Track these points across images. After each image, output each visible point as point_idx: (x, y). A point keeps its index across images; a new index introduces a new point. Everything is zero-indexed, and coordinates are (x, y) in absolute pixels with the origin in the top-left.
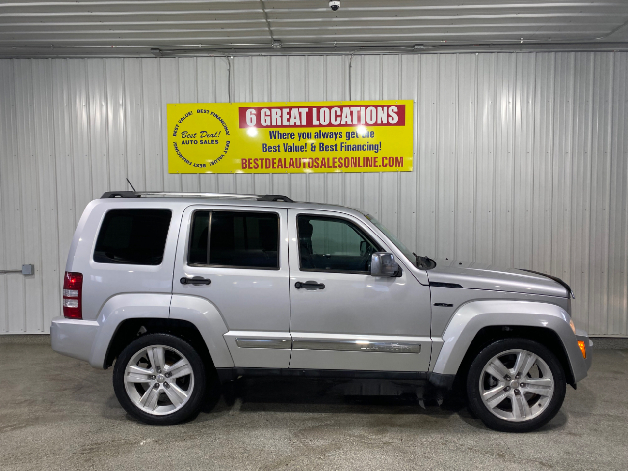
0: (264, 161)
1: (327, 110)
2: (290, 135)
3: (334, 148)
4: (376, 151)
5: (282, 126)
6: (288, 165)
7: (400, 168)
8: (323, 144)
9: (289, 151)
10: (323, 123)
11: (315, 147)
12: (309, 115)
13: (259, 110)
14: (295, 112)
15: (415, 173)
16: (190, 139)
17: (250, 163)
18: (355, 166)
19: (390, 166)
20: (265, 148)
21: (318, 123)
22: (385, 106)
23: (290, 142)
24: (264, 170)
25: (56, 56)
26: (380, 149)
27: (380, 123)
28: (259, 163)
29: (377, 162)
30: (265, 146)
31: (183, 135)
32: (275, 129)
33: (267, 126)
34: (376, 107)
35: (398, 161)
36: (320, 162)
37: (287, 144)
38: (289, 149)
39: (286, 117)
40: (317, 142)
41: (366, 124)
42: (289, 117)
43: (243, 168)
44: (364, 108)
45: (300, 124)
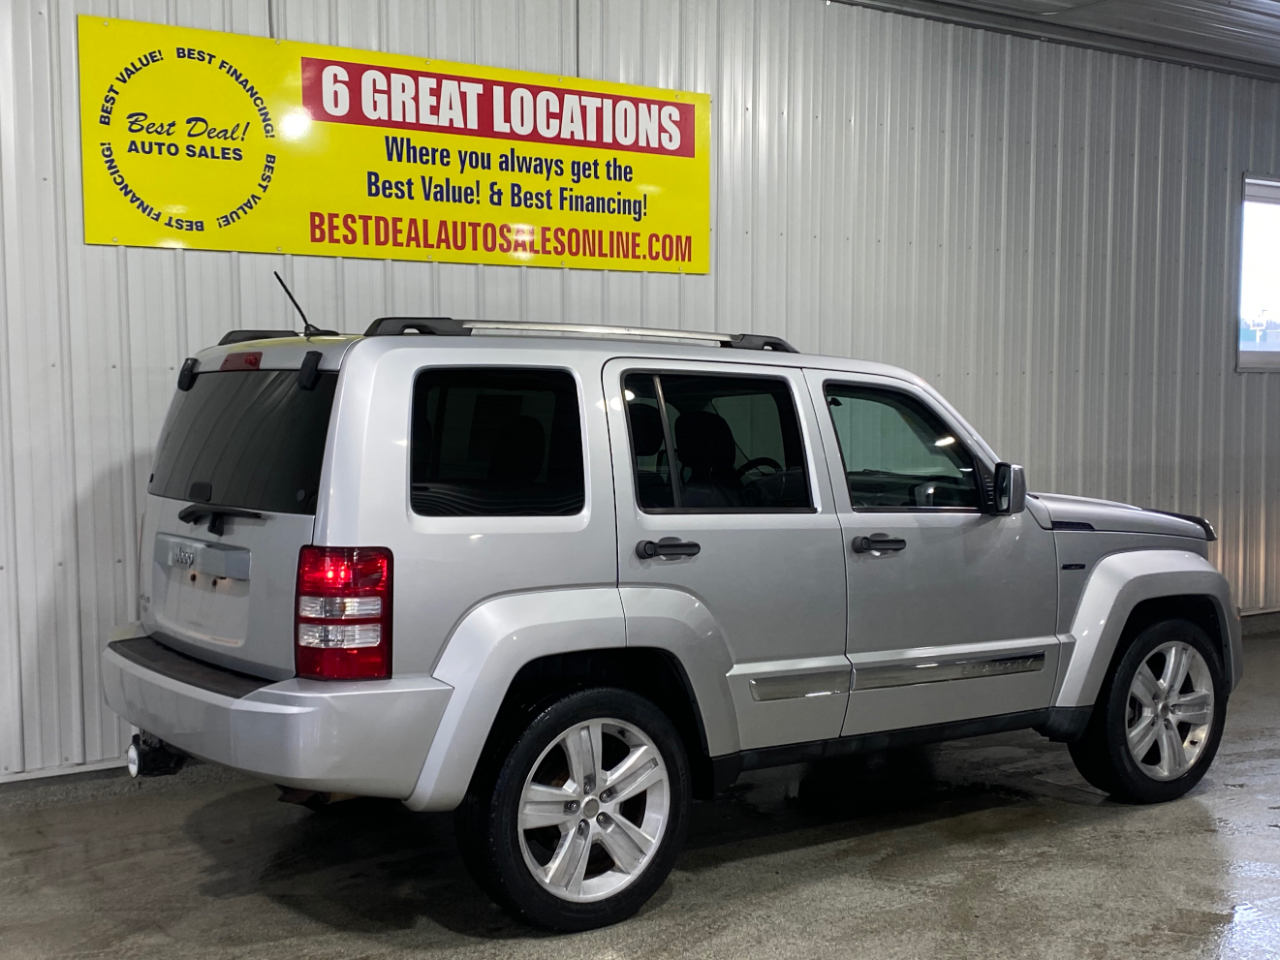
0: (372, 224)
1: (528, 96)
2: (438, 155)
3: (543, 200)
4: (637, 216)
5: (418, 126)
6: (433, 239)
7: (685, 266)
8: (519, 188)
9: (436, 199)
10: (518, 129)
11: (500, 193)
12: (485, 103)
13: (356, 71)
14: (450, 89)
15: (712, 278)
16: (155, 138)
17: (333, 228)
18: (592, 254)
19: (664, 257)
20: (376, 185)
21: (506, 128)
22: (654, 102)
23: (438, 173)
24: (373, 249)
26: (645, 214)
27: (645, 144)
28: (358, 227)
29: (638, 245)
30: (373, 179)
31: (132, 123)
32: (400, 133)
33: (379, 123)
34: (636, 102)
35: (678, 248)
36: (512, 237)
37: (431, 179)
38: (436, 194)
39: (427, 101)
40: (505, 180)
41: (615, 145)
42: (435, 104)
43: (314, 239)
44: (610, 101)
45: (462, 126)
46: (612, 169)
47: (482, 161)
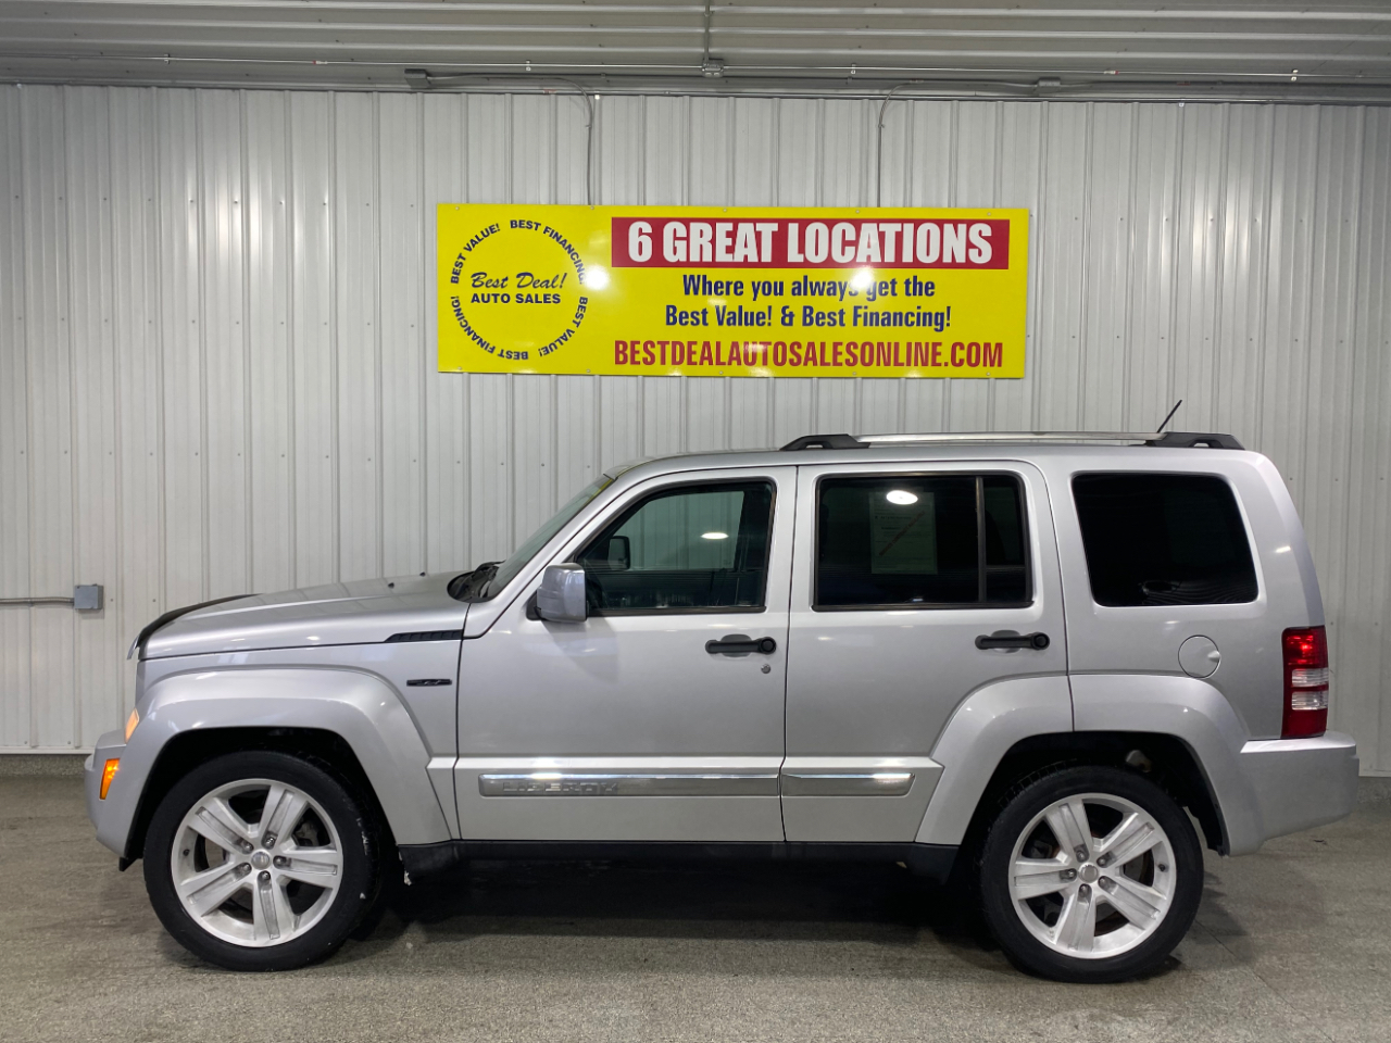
0: (669, 348)
1: (823, 228)
2: (732, 287)
3: (835, 319)
4: (939, 327)
5: (714, 264)
6: (725, 357)
7: (994, 371)
8: (811, 309)
9: (729, 324)
10: (812, 258)
11: (791, 315)
12: (780, 240)
13: (658, 225)
14: (745, 230)
15: (1028, 383)
16: (492, 291)
17: (634, 352)
18: (887, 364)
19: (970, 364)
20: (673, 316)
21: (800, 259)
22: (962, 221)
23: (731, 302)
24: (669, 369)
25: (169, 81)
26: (948, 325)
27: (950, 261)
28: (657, 351)
29: (939, 354)
30: (671, 311)
31: (475, 281)
32: (696, 272)
33: (678, 264)
34: (940, 223)
35: (991, 354)
36: (802, 352)
37: (724, 308)
38: (728, 320)
39: (723, 242)
40: (796, 304)
41: (917, 264)
42: (730, 244)
43: (617, 362)
44: (912, 225)
45: (756, 260)
46: (911, 286)
47: (778, 289)
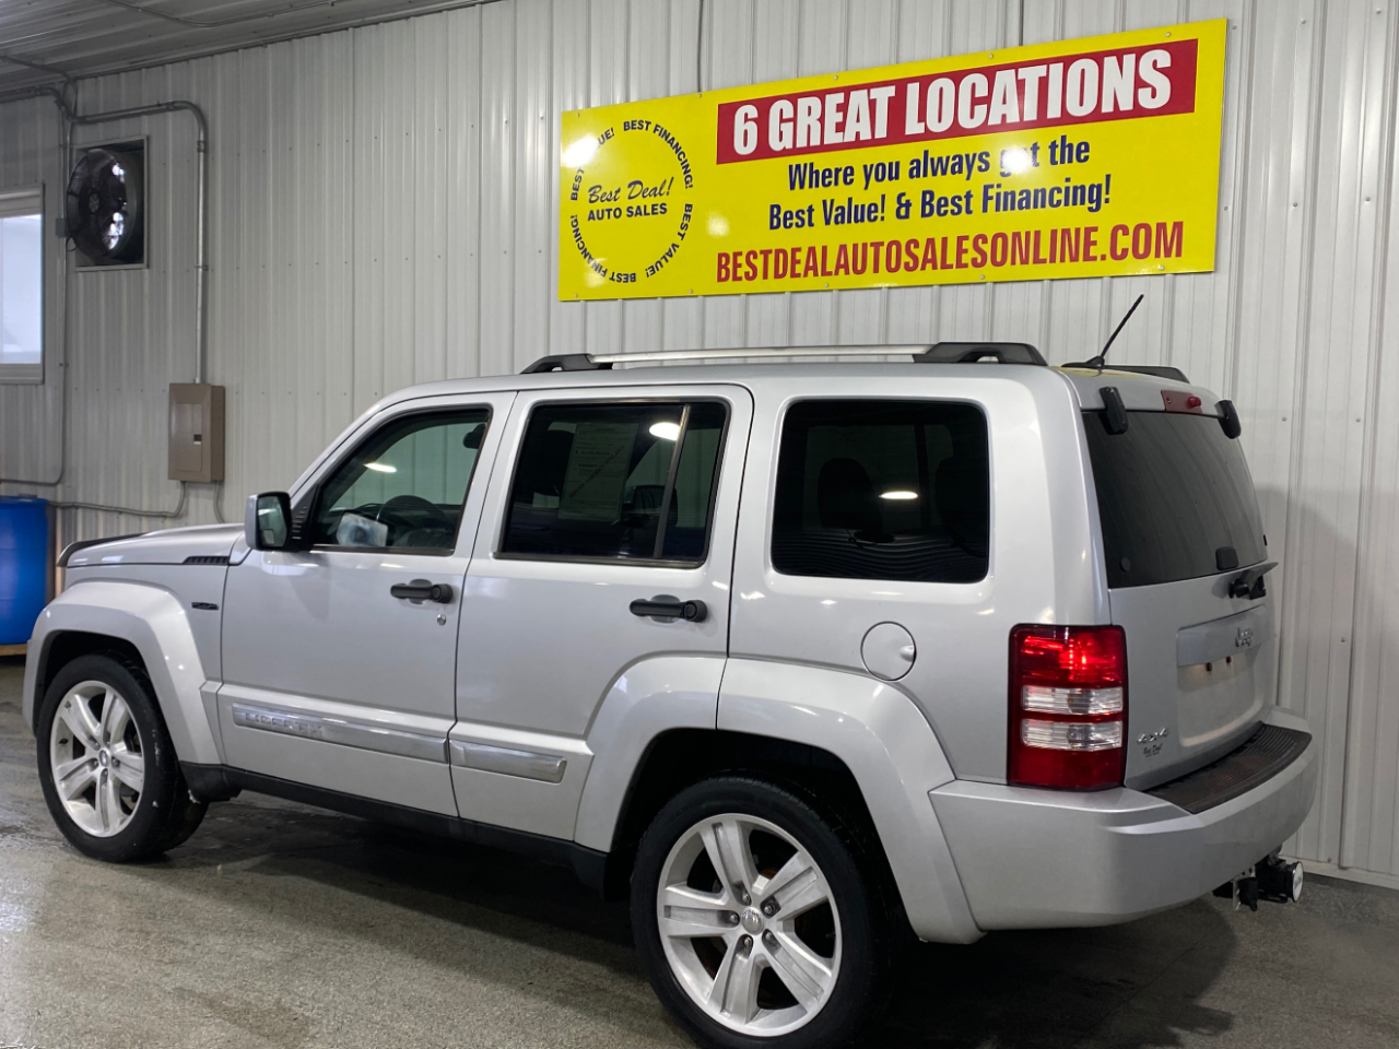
0: (771, 258)
1: (948, 84)
2: (841, 174)
3: (960, 205)
4: (1094, 205)
5: (823, 148)
7: (1172, 265)
8: (932, 194)
9: (837, 222)
10: (935, 127)
11: (908, 205)
12: (897, 107)
13: (764, 105)
14: (859, 99)
16: (607, 205)
17: (736, 266)
18: (1024, 261)
19: (1136, 255)
20: (778, 218)
21: (919, 129)
22: (1129, 51)
23: (839, 194)
24: (773, 284)
26: (1107, 201)
27: (1111, 109)
28: (759, 263)
29: (1095, 243)
30: (775, 211)
31: (592, 195)
32: (802, 160)
33: (785, 153)
34: (1098, 58)
35: (1166, 239)
36: (919, 252)
37: (832, 201)
38: (836, 218)
39: (833, 117)
40: (913, 189)
41: (1066, 119)
42: (841, 120)
43: (720, 279)
44: (1060, 65)
45: (869, 137)
46: (1058, 151)
47: (890, 172)
